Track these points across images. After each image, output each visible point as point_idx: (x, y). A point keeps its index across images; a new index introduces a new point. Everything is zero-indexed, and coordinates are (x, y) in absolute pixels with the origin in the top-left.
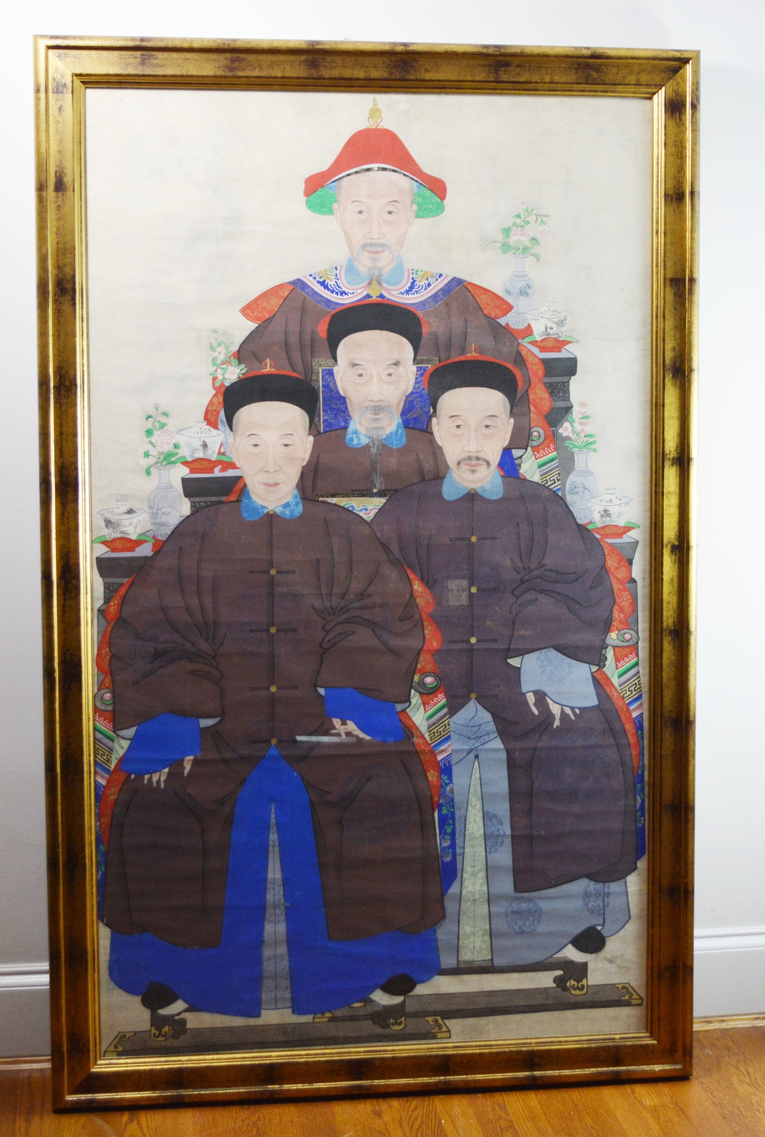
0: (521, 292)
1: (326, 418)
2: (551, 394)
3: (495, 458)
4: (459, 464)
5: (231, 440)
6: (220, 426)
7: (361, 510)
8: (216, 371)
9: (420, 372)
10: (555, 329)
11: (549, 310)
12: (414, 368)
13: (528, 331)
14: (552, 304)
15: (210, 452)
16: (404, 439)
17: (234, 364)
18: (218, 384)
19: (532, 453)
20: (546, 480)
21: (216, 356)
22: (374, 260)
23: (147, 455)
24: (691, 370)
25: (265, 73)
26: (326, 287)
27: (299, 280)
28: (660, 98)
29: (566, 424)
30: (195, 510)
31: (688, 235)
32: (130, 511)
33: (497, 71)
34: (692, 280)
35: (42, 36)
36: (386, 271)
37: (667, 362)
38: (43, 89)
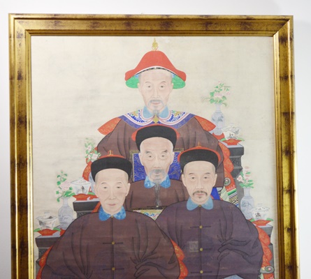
0: (219, 119)
1: (136, 175)
2: (233, 163)
3: (209, 191)
4: (194, 194)
5: (94, 186)
6: (90, 179)
7: (152, 215)
8: (88, 155)
9: (176, 155)
10: (234, 135)
11: (231, 127)
12: (174, 153)
13: (223, 136)
14: (233, 124)
15: (85, 191)
16: (170, 184)
17: (95, 152)
18: (88, 161)
19: (225, 189)
20: (232, 201)
21: (87, 149)
22: (156, 107)
23: (58, 193)
24: (293, 152)
25: (108, 28)
26: (135, 119)
27: (123, 116)
28: (276, 36)
29: (240, 176)
30: (79, 216)
31: (290, 94)
32: (50, 218)
33: (206, 26)
34: (293, 113)
35: (12, 14)
36: (161, 111)
37: (283, 148)
38: (12, 36)
